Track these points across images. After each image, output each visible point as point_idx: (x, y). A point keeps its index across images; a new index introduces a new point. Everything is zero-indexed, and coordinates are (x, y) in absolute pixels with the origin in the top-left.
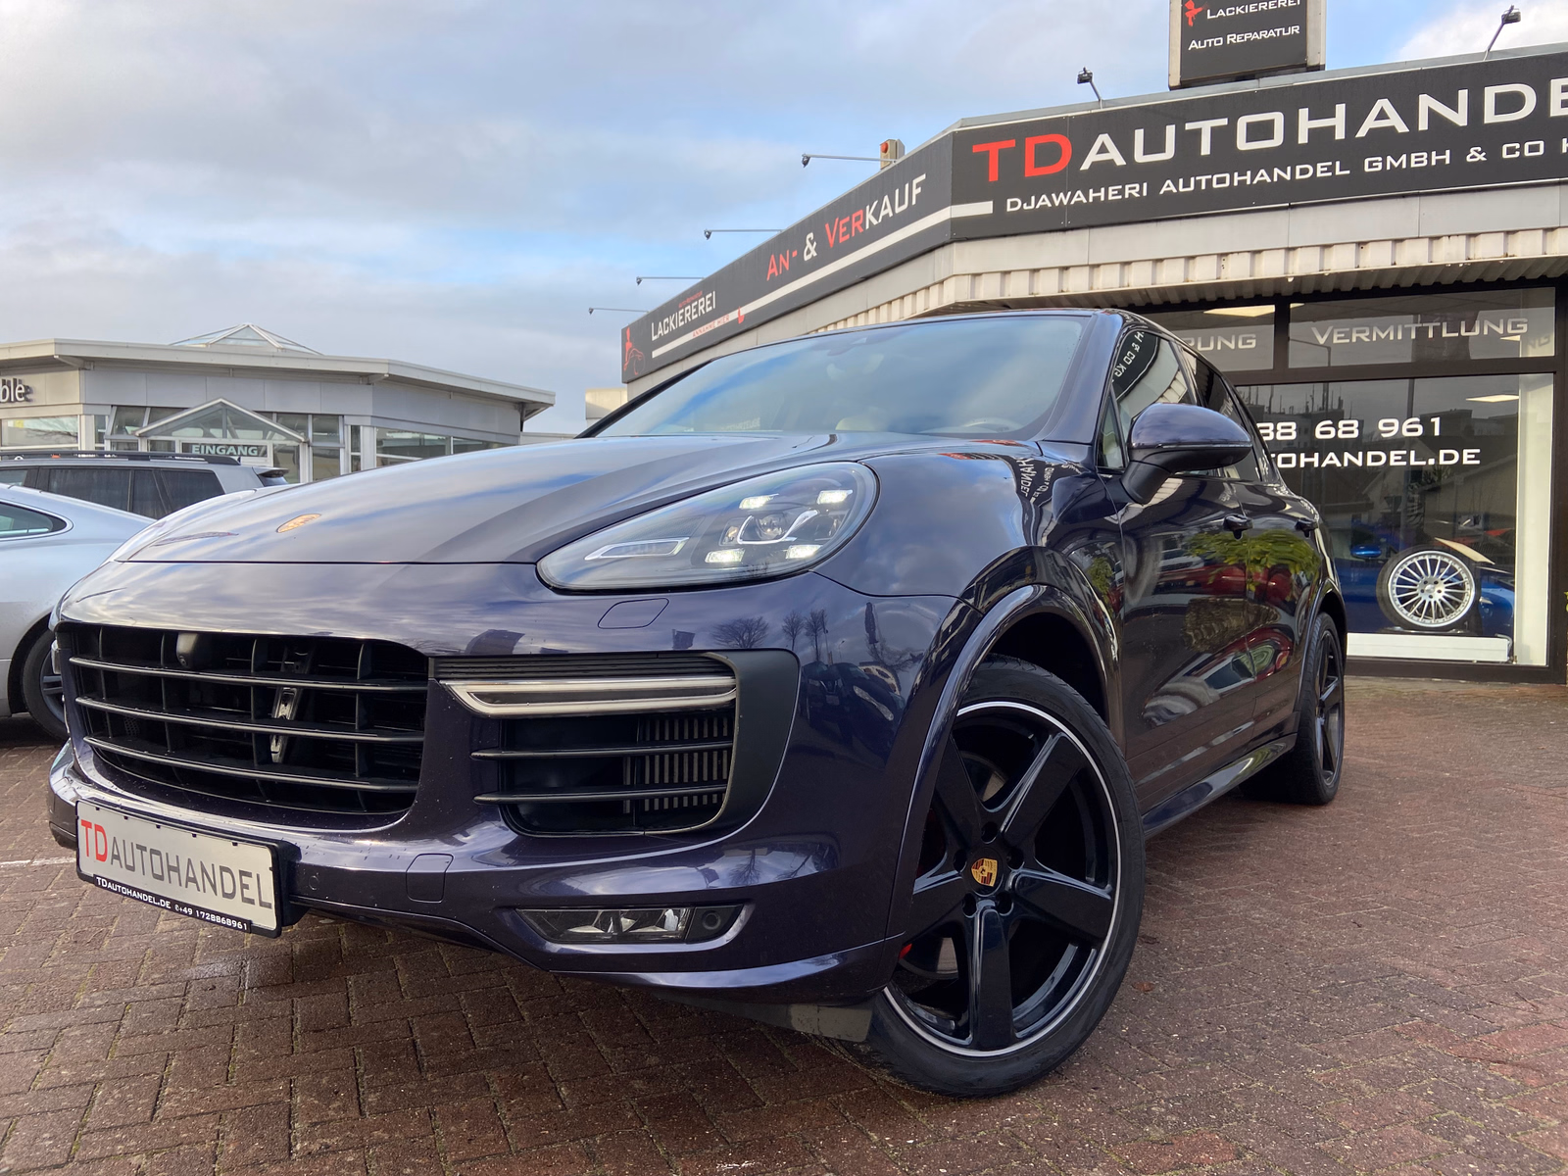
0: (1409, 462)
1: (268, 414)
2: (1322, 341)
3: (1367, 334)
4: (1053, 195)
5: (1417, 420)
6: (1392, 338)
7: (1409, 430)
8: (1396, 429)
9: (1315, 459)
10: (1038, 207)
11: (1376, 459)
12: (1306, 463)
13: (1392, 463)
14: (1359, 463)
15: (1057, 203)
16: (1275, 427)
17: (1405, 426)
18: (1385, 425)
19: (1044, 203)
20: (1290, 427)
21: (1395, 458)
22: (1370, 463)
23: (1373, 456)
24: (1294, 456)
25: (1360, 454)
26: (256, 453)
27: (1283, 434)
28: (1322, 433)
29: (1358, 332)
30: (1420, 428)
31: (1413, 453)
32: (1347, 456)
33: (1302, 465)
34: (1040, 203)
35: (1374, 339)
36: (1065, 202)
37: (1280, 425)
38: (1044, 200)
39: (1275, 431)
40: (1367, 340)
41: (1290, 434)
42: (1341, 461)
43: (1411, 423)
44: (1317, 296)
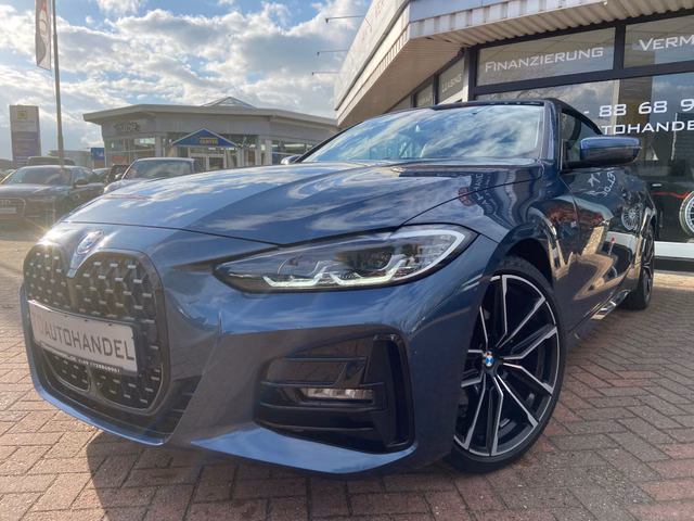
1: (226, 136)
2: (645, 49)
3: (676, 41)
8: (692, 106)
9: (638, 128)
11: (679, 126)
12: (631, 130)
13: (689, 129)
14: (667, 129)
16: (613, 108)
18: (685, 103)
20: (623, 107)
21: (691, 125)
22: (673, 129)
23: (676, 125)
24: (624, 126)
25: (667, 123)
27: (618, 112)
28: (643, 110)
29: (670, 41)
32: (658, 124)
33: (629, 132)
35: (681, 45)
37: (616, 106)
39: (612, 110)
40: (676, 46)
41: (622, 112)
42: (655, 129)
44: (642, 19)
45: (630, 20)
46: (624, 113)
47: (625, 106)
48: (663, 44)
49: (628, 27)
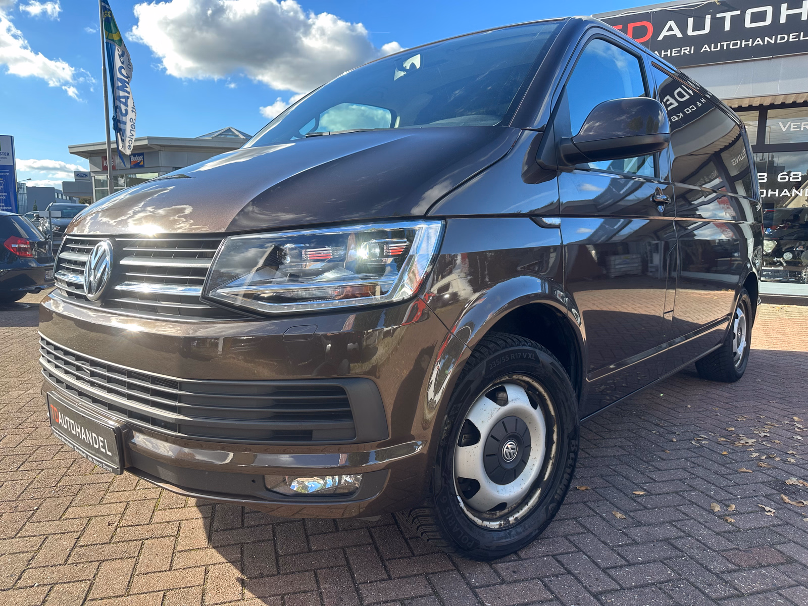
2: (784, 130)
9: (777, 193)
12: (771, 195)
20: (764, 176)
24: (765, 191)
29: (805, 125)
32: (794, 191)
41: (764, 179)
42: (791, 193)
44: (783, 106)
45: (772, 106)
46: (765, 181)
47: (766, 174)
48: (799, 127)
49: (770, 112)
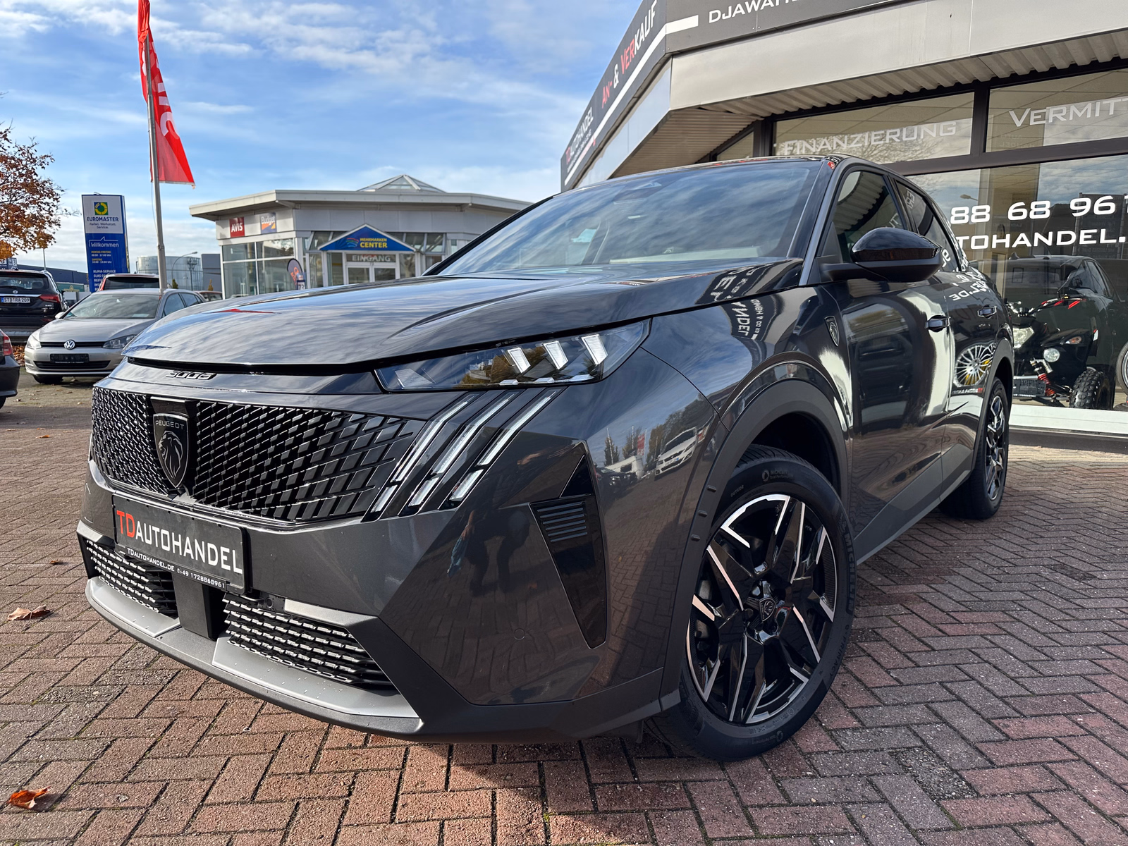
0: (1098, 240)
1: (399, 235)
2: (1019, 124)
3: (1064, 113)
4: (747, 3)
5: (1110, 198)
6: (1089, 116)
7: (1101, 209)
8: (1087, 208)
9: (1007, 241)
10: (734, 15)
11: (1066, 238)
12: (997, 244)
13: (1082, 242)
14: (1049, 242)
15: (749, 10)
16: (971, 210)
17: (1098, 204)
18: (1077, 204)
19: (739, 12)
20: (984, 210)
21: (1084, 237)
22: (1059, 243)
23: (1063, 236)
24: (986, 238)
25: (1051, 234)
26: (389, 260)
27: (978, 217)
28: (1015, 214)
29: (1055, 112)
30: (1113, 206)
31: (1103, 232)
32: (1037, 236)
33: (994, 246)
34: (736, 12)
35: (1071, 118)
36: (756, 8)
37: (975, 208)
38: (739, 9)
39: (970, 214)
40: (1063, 119)
41: (984, 217)
42: (1032, 241)
43: (1102, 202)
44: (1014, 79)
45: (997, 82)
46: (987, 219)
47: (988, 208)
48: (1045, 117)
49: (993, 92)
